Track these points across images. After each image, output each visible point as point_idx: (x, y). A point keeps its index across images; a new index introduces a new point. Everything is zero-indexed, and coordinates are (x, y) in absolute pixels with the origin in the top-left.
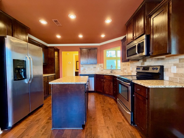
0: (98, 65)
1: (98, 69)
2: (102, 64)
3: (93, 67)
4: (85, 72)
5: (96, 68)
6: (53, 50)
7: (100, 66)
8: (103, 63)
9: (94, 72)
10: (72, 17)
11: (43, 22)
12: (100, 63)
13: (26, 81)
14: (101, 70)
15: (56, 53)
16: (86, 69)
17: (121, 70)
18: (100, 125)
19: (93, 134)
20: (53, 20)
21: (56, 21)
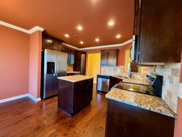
0: (119, 67)
1: (119, 71)
2: (123, 67)
3: (113, 69)
4: (106, 73)
5: (116, 69)
6: (80, 53)
7: (121, 68)
8: (124, 65)
9: (114, 74)
10: (80, 28)
11: (67, 36)
12: (122, 65)
13: (54, 75)
14: (122, 73)
15: (83, 56)
16: (107, 70)
17: (141, 76)
18: (84, 120)
19: (74, 122)
20: (71, 33)
21: (73, 34)
